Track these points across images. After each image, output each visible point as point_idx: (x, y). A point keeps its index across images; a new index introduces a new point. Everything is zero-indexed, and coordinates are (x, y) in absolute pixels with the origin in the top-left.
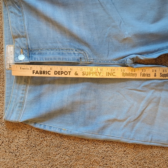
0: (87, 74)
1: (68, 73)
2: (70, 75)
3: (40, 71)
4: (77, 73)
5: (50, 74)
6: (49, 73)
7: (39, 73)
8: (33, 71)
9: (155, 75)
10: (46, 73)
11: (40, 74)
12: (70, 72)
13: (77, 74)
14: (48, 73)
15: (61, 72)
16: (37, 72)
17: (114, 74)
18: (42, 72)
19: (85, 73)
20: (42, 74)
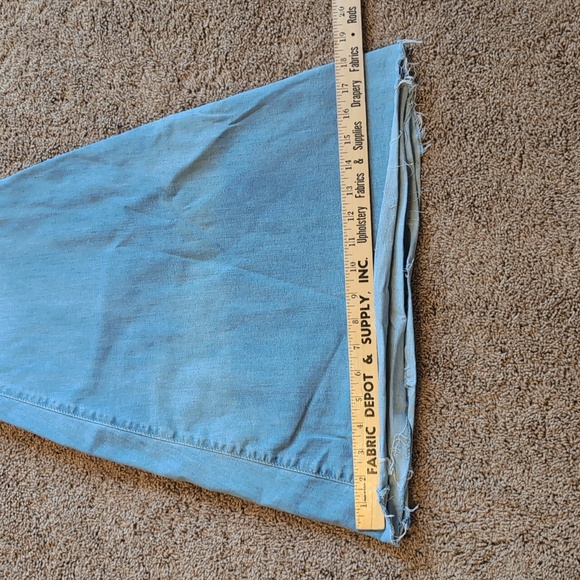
0: (367, 332)
1: (367, 380)
2: (372, 377)
3: (368, 454)
4: (366, 358)
5: (374, 429)
6: (371, 430)
7: (373, 457)
8: (368, 472)
9: (360, 161)
10: (372, 440)
11: (375, 454)
12: (365, 377)
13: (370, 357)
14: (371, 434)
15: (365, 398)
16: (372, 462)
17: (363, 264)
18: (371, 448)
19: (365, 338)
20: (374, 450)
